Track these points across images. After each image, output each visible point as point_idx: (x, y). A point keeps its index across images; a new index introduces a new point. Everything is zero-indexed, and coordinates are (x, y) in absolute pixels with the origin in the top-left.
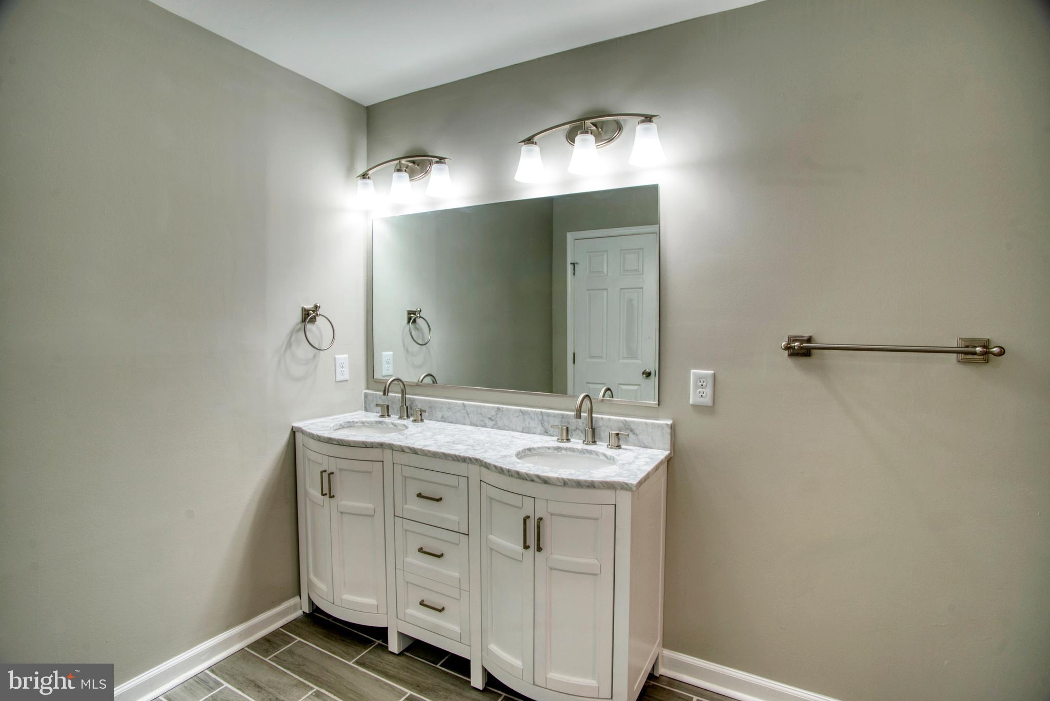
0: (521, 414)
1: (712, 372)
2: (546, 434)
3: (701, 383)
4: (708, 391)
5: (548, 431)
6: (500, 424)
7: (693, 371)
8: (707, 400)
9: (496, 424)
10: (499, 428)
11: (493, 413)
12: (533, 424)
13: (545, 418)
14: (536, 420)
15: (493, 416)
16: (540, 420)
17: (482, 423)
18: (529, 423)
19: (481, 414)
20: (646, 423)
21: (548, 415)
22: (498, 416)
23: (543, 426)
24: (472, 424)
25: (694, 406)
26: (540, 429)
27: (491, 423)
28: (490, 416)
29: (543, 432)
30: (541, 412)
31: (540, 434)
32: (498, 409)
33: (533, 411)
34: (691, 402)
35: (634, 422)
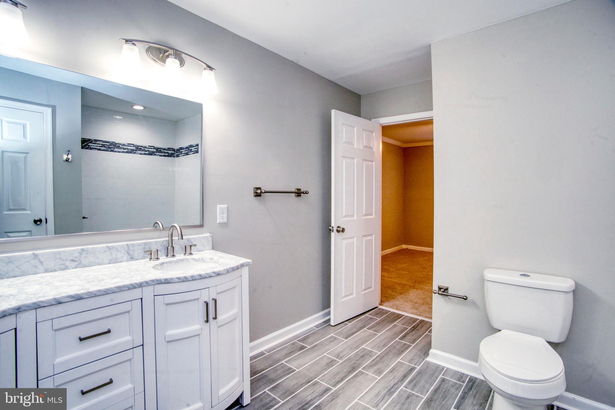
0: (108, 249)
1: (227, 206)
2: (132, 259)
3: (222, 212)
4: (225, 215)
5: (133, 257)
6: (85, 261)
7: (218, 206)
8: (225, 220)
9: (81, 263)
10: (84, 266)
11: (77, 255)
12: (119, 255)
13: (131, 248)
14: (123, 251)
15: (76, 257)
16: (126, 251)
17: (63, 267)
18: (116, 254)
19: (60, 258)
20: (199, 237)
21: (133, 245)
22: (82, 256)
23: (129, 254)
24: (46, 271)
25: (219, 224)
26: (126, 257)
27: (74, 264)
28: (72, 258)
29: (129, 259)
30: (127, 244)
31: (127, 261)
32: (83, 250)
33: (119, 245)
34: (218, 222)
35: (193, 238)
